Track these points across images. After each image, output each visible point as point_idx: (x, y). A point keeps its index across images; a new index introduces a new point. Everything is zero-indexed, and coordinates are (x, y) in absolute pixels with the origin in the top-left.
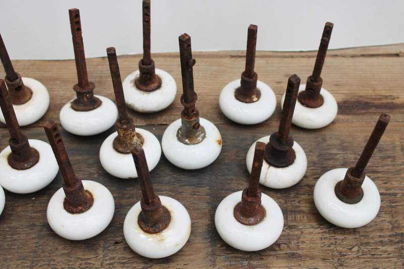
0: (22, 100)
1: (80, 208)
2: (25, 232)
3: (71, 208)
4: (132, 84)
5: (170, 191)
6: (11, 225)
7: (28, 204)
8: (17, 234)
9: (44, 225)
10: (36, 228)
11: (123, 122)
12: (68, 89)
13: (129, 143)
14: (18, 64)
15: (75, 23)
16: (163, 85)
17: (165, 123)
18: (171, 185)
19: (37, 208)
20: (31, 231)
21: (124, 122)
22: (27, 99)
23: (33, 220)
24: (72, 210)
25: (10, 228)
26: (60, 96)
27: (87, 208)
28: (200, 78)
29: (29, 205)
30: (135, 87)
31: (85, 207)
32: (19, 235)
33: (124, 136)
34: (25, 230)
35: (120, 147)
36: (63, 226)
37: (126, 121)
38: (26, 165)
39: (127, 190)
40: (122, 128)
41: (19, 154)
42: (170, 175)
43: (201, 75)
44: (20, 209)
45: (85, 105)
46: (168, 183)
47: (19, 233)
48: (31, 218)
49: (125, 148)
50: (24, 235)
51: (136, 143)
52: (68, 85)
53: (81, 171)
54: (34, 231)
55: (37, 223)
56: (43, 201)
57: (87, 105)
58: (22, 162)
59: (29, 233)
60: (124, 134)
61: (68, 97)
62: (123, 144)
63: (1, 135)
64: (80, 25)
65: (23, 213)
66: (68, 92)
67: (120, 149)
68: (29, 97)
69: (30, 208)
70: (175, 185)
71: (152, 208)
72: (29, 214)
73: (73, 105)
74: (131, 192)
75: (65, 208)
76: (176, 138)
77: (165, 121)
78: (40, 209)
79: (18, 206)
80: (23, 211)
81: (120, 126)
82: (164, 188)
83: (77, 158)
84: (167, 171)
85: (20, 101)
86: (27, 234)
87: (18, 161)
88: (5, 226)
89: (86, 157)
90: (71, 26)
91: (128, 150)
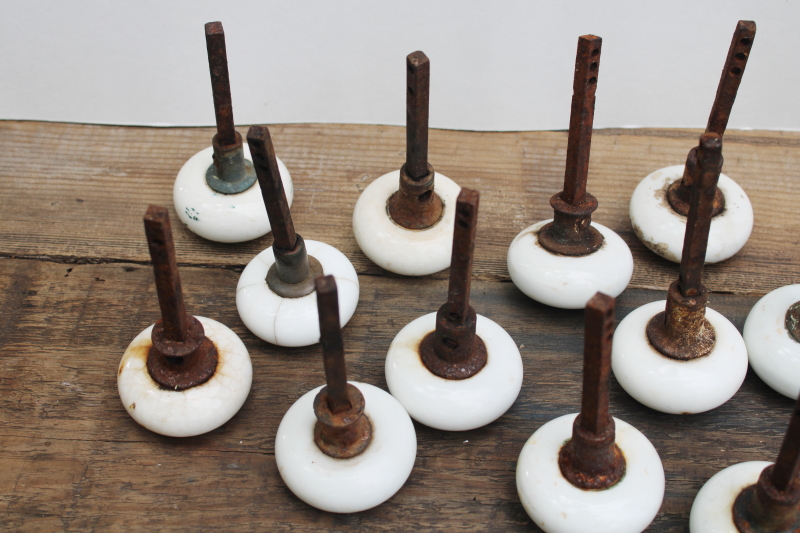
0: (425, 220)
1: (601, 478)
2: (459, 517)
3: (580, 477)
4: (661, 200)
5: (767, 448)
6: (425, 498)
7: (456, 453)
8: (443, 519)
9: (498, 505)
10: (483, 509)
11: (688, 291)
12: (501, 197)
13: (690, 338)
14: (384, 134)
15: (589, 65)
16: (729, 205)
17: (727, 289)
18: (766, 433)
19: (477, 465)
20: (472, 516)
21: (691, 292)
22: (435, 217)
23: (473, 491)
24: (582, 482)
25: (426, 505)
26: (488, 213)
27: (615, 478)
28: (789, 191)
29: (458, 457)
30: (669, 207)
31: (612, 476)
32: (447, 523)
33: (683, 323)
34: (458, 511)
35: (669, 344)
36: (565, 516)
37: (695, 291)
38: (463, 370)
39: (671, 438)
40: (684, 306)
41: (455, 347)
42: (761, 411)
43: (790, 185)
44: (440, 464)
45: (572, 242)
46: (760, 429)
47: (448, 519)
48: (468, 486)
49: (679, 347)
50: (459, 524)
51: (703, 337)
52: (501, 188)
53: (562, 387)
54: (478, 515)
55: (482, 499)
56: (489, 448)
57: (576, 243)
58: (456, 362)
59: (470, 521)
60: (685, 318)
61: (505, 215)
62: (677, 337)
63: (374, 291)
64: (597, 71)
65: (447, 473)
66: (503, 204)
67: (669, 350)
68: (438, 213)
69: (462, 464)
70: (775, 434)
71: (790, 498)
72: (461, 476)
73: (544, 241)
74: (680, 444)
75: (564, 474)
76: (785, 332)
77: (725, 284)
78: (484, 467)
79: (435, 456)
80: (447, 469)
81: (680, 301)
82: (751, 440)
83: (547, 357)
84: (753, 402)
85: (422, 223)
86: (465, 523)
87: (446, 360)
88: (414, 499)
89: (567, 355)
90: (576, 73)
91: (686, 352)
